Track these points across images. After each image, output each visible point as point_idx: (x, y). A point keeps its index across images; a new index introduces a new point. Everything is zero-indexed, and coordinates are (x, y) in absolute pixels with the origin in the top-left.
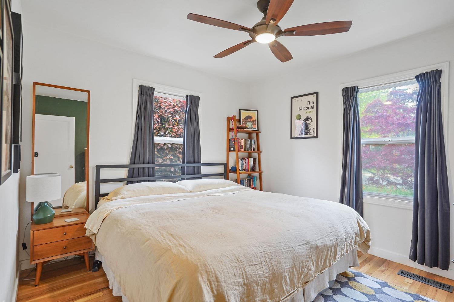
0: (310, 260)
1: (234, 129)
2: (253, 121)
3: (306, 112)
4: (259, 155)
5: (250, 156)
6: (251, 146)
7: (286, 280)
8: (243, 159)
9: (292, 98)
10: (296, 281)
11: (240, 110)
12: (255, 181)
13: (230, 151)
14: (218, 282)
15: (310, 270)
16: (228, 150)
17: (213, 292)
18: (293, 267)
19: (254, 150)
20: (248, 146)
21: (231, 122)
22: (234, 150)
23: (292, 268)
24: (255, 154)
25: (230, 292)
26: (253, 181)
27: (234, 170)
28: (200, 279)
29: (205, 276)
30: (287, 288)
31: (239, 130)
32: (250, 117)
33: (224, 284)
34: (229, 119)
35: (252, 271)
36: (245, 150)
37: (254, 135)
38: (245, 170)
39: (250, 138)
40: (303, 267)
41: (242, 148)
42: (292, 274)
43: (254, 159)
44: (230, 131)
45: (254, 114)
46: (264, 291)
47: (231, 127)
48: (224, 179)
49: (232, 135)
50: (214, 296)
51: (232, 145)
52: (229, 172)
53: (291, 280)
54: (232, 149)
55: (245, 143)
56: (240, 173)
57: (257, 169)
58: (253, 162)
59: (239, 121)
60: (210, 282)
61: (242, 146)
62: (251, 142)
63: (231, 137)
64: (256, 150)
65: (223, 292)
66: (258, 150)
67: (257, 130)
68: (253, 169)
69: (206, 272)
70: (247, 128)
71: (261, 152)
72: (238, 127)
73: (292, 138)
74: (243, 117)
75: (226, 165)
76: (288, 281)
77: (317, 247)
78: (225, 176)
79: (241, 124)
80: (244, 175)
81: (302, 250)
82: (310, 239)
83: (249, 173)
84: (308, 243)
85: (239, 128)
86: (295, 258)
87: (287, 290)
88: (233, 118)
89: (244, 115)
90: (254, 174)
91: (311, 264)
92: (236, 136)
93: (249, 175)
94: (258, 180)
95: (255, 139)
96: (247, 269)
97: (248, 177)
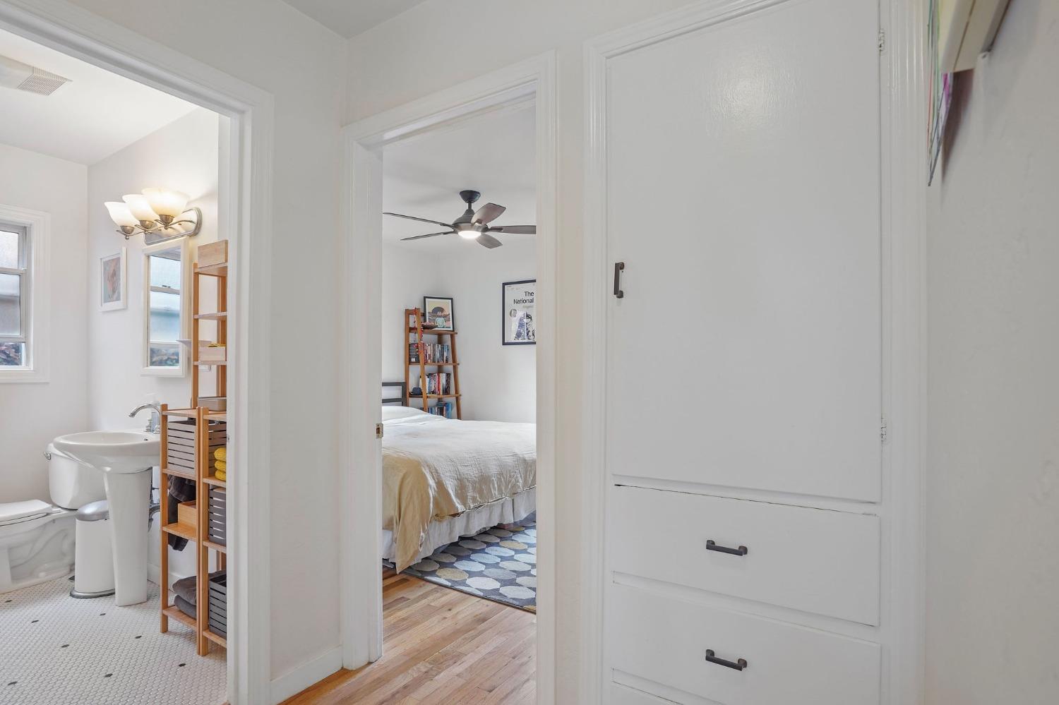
0: (517, 471)
1: (417, 329)
2: (445, 316)
3: (524, 307)
4: (455, 368)
5: (440, 370)
6: (442, 355)
7: (494, 485)
8: (430, 375)
9: (504, 284)
10: (503, 489)
11: (425, 298)
12: (450, 409)
13: (410, 362)
14: (437, 473)
15: (518, 482)
16: (408, 363)
17: (434, 479)
18: (501, 474)
19: (447, 361)
20: (438, 355)
21: (412, 318)
22: (418, 361)
23: (499, 474)
24: (449, 368)
25: (447, 482)
26: (447, 410)
27: (417, 393)
28: (423, 470)
29: (427, 468)
30: (495, 492)
31: (426, 330)
32: (441, 310)
33: (442, 475)
34: (408, 313)
35: (463, 470)
36: (434, 362)
37: (447, 338)
38: (433, 393)
39: (440, 341)
40: (510, 476)
41: (430, 358)
42: (499, 480)
43: (448, 375)
44: (410, 332)
45: (446, 305)
46: (474, 488)
47: (411, 325)
48: (402, 405)
49: (413, 338)
50: (436, 483)
51: (413, 354)
52: (410, 397)
53: (499, 486)
54: (413, 360)
55: (434, 350)
56: (427, 397)
57: (452, 390)
58: (446, 381)
59: (424, 315)
60: (432, 473)
61: (430, 355)
62: (443, 348)
63: (411, 341)
64: (451, 360)
65: (442, 481)
66: (454, 361)
67: (451, 329)
68: (446, 391)
69: (428, 466)
70: (437, 327)
71: (459, 364)
72: (423, 326)
73: (504, 344)
74: (429, 309)
75: (404, 385)
76: (496, 486)
77: (525, 460)
78: (403, 401)
79: (427, 321)
80: (432, 401)
81: (509, 461)
82: (517, 451)
83: (439, 397)
84: (515, 455)
85: (425, 328)
86: (502, 466)
87: (495, 494)
88: (415, 312)
89: (431, 305)
90: (447, 399)
91: (519, 476)
92: (421, 340)
93: (440, 400)
94: (455, 409)
95: (449, 343)
96: (460, 468)
97: (437, 405)
